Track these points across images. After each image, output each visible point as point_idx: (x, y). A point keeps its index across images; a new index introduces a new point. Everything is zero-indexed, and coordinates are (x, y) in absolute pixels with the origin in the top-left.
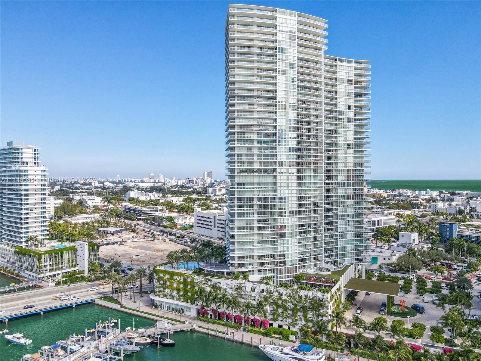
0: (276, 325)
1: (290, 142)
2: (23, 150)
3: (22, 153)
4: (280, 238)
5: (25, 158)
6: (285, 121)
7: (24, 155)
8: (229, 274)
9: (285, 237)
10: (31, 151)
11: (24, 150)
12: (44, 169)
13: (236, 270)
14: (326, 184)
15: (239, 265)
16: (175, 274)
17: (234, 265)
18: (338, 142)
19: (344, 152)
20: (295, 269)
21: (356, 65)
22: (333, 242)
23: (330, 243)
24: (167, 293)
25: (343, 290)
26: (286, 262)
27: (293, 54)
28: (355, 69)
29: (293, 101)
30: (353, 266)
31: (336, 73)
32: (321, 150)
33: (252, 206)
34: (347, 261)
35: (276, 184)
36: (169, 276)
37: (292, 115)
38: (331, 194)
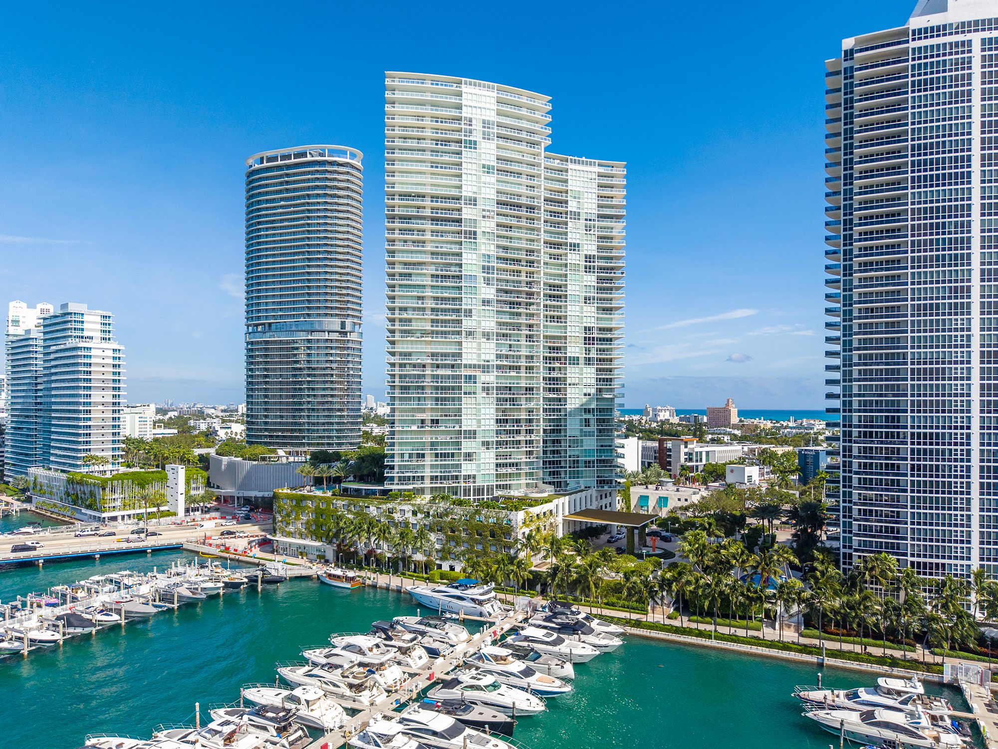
0: (446, 567)
1: (483, 290)
3: (83, 322)
4: (465, 438)
5: (88, 329)
6: (475, 256)
7: (85, 326)
8: (385, 492)
9: (475, 438)
10: (98, 319)
11: (86, 318)
12: (117, 347)
13: (394, 487)
14: (545, 358)
15: (400, 478)
16: (304, 498)
17: (392, 479)
18: (569, 293)
19: (578, 308)
20: (490, 489)
21: (602, 170)
22: (558, 452)
23: (553, 452)
24: (291, 528)
25: (560, 519)
26: (474, 477)
27: (488, 151)
28: (600, 175)
29: (489, 225)
30: (593, 492)
31: (566, 181)
32: (538, 304)
33: (423, 388)
34: (582, 483)
35: (459, 355)
36: (294, 503)
37: (487, 247)
38: (554, 375)
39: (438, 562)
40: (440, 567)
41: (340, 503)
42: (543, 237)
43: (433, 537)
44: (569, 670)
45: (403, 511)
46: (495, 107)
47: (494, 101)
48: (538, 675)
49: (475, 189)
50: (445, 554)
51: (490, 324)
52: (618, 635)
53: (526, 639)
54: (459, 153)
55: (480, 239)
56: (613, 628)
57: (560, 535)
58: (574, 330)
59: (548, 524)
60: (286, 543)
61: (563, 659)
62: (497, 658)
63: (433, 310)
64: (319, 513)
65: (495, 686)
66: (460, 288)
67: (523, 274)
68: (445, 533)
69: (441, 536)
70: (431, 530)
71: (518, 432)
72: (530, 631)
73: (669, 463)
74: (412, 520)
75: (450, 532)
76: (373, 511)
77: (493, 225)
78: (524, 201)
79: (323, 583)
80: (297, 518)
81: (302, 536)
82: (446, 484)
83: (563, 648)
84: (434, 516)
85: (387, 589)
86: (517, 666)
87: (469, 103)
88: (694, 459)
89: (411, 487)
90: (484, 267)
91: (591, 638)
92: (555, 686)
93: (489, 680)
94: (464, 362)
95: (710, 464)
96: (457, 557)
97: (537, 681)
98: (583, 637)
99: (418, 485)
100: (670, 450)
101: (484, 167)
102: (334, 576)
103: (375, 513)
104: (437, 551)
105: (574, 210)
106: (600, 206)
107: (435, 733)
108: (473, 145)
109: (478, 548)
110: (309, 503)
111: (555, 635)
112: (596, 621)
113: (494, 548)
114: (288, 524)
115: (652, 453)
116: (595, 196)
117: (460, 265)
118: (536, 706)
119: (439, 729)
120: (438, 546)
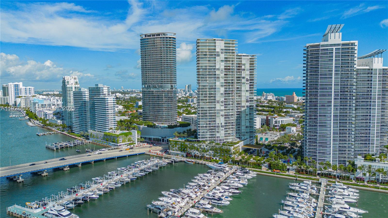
0: (214, 159)
1: (221, 91)
2: (104, 88)
3: (103, 90)
4: (217, 128)
5: (105, 92)
6: (219, 83)
8: (198, 141)
10: (107, 88)
13: (200, 140)
14: (236, 106)
15: (202, 138)
16: (178, 141)
17: (199, 138)
18: (242, 89)
19: (244, 93)
20: (223, 140)
21: (251, 57)
22: (239, 130)
23: (238, 130)
24: (174, 149)
25: (241, 147)
26: (219, 137)
27: (222, 56)
28: (250, 58)
29: (223, 75)
30: (248, 139)
31: (241, 61)
32: (234, 93)
33: (207, 116)
34: (246, 137)
35: (215, 107)
36: (175, 143)
37: (222, 80)
38: (239, 110)
39: (213, 157)
40: (213, 159)
41: (187, 143)
42: (236, 76)
43: (211, 152)
44: (246, 180)
45: (204, 146)
46: (224, 45)
47: (224, 43)
48: (241, 181)
49: (219, 66)
50: (214, 156)
51: (222, 99)
52: (256, 174)
53: (237, 175)
54: (215, 58)
55: (220, 79)
56: (255, 173)
57: (241, 151)
58: (243, 99)
59: (238, 149)
60: (173, 152)
61: (245, 179)
62: (233, 178)
63: (209, 97)
64: (181, 145)
65: (233, 183)
66: (215, 91)
67: (231, 86)
68: (214, 151)
69: (213, 151)
70: (211, 150)
71: (230, 125)
72: (238, 173)
73: (270, 124)
74: (206, 148)
75: (215, 150)
76: (196, 145)
77: (224, 75)
78: (231, 68)
79: (185, 162)
80: (176, 146)
81: (177, 150)
82: (212, 139)
83: (245, 176)
84: (211, 147)
85: (202, 164)
86: (237, 179)
87: (218, 45)
88: (277, 123)
89: (204, 140)
90: (221, 85)
91: (250, 174)
92: (245, 183)
93: (232, 182)
94: (217, 109)
95: (282, 124)
96: (217, 156)
97: (241, 182)
98: (249, 174)
99: (206, 139)
100: (270, 120)
101: (221, 60)
102: (189, 161)
103: (196, 146)
104: (212, 155)
105: (244, 68)
106: (250, 66)
107: (226, 189)
108: (219, 55)
109: (222, 154)
110: (179, 143)
111: (243, 174)
112: (251, 171)
113: (226, 155)
114: (173, 148)
115: (264, 121)
116: (249, 64)
117: (216, 86)
118: (242, 186)
119: (227, 189)
120: (212, 154)
